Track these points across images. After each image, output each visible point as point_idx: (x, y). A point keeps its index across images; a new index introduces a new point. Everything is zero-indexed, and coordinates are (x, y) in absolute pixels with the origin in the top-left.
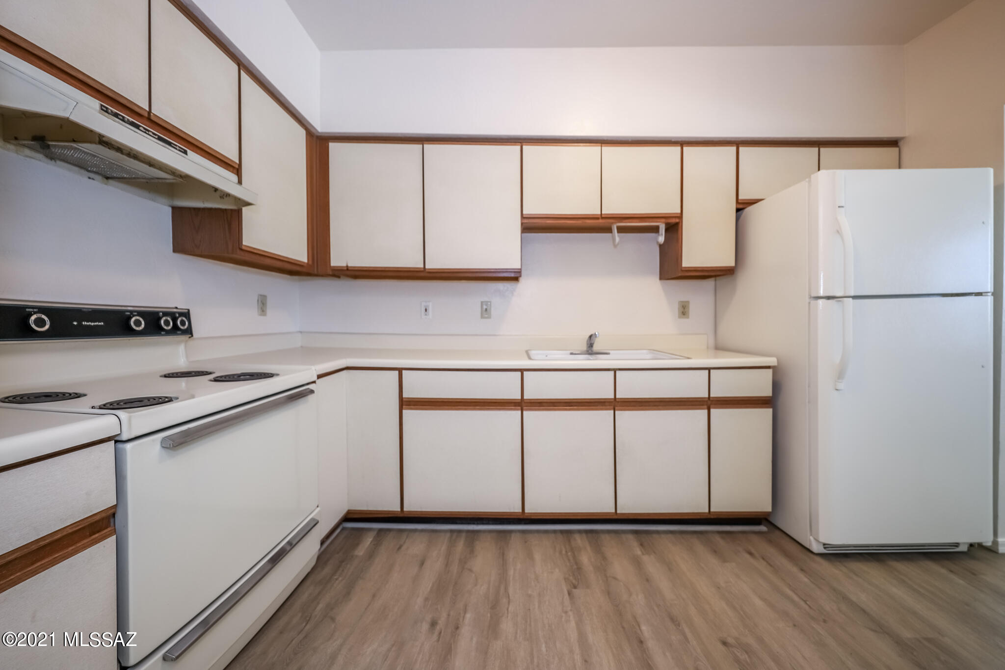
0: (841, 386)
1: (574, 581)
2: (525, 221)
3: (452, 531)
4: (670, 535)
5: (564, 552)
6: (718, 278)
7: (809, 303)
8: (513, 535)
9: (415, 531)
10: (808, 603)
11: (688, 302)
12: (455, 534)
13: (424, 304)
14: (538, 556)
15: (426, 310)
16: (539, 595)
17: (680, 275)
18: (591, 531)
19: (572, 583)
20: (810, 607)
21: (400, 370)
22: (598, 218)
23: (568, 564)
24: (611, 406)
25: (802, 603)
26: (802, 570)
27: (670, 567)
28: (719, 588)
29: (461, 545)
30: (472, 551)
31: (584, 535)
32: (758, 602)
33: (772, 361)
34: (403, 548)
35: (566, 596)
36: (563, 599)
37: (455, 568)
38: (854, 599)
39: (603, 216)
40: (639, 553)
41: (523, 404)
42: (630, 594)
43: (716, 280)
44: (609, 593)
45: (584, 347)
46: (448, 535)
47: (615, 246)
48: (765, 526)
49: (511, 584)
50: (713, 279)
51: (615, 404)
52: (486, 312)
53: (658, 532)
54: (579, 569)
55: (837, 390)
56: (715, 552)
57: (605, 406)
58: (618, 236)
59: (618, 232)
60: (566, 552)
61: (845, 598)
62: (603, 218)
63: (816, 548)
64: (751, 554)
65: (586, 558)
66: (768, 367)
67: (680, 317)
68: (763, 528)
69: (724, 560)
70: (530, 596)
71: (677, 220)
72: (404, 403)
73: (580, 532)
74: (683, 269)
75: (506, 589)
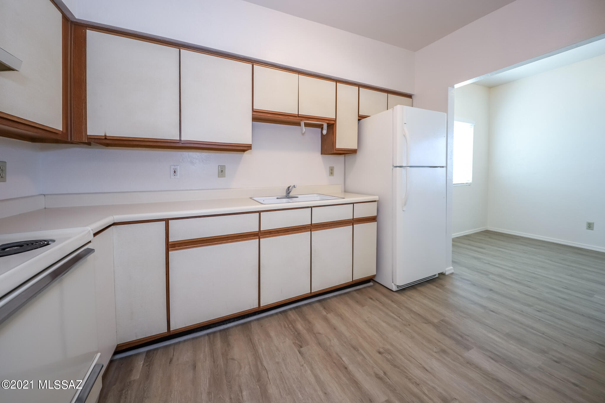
0: (404, 209)
1: (299, 343)
2: (255, 113)
3: (208, 334)
4: (335, 298)
5: (287, 326)
6: (346, 155)
7: (393, 169)
8: (252, 324)
9: (179, 343)
10: (400, 317)
11: (333, 167)
12: (212, 336)
13: (173, 167)
14: (272, 334)
15: (175, 172)
16: (283, 360)
17: (334, 152)
18: (297, 307)
19: (299, 345)
20: (402, 319)
21: (167, 221)
22: (296, 117)
23: (292, 333)
24: (309, 229)
25: (398, 318)
26: (392, 301)
27: (341, 317)
28: (366, 322)
29: (219, 344)
30: (229, 345)
31: (293, 311)
32: (384, 324)
33: (376, 198)
34: (175, 359)
35: (299, 355)
36: (298, 358)
37: (221, 362)
38: (414, 309)
39: (299, 116)
40: (325, 313)
41: (260, 234)
42: (330, 341)
43: (345, 156)
44: (320, 344)
45: (284, 194)
46: (207, 337)
47: (303, 134)
48: (372, 282)
49: (264, 359)
50: (344, 155)
51: (312, 227)
52: (222, 172)
53: (329, 298)
54: (299, 334)
55: (403, 211)
56: (357, 302)
57: (306, 229)
58: (305, 128)
59: (305, 126)
60: (288, 325)
61: (411, 311)
62: (298, 117)
63: (395, 289)
64: (371, 299)
65: (300, 326)
66: (375, 201)
67: (330, 176)
68: (371, 284)
69: (363, 306)
70: (278, 363)
71: (333, 122)
72: (169, 246)
73: (290, 309)
74: (336, 149)
75: (262, 364)
